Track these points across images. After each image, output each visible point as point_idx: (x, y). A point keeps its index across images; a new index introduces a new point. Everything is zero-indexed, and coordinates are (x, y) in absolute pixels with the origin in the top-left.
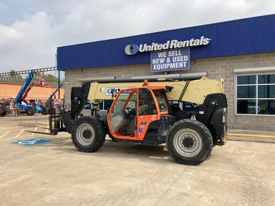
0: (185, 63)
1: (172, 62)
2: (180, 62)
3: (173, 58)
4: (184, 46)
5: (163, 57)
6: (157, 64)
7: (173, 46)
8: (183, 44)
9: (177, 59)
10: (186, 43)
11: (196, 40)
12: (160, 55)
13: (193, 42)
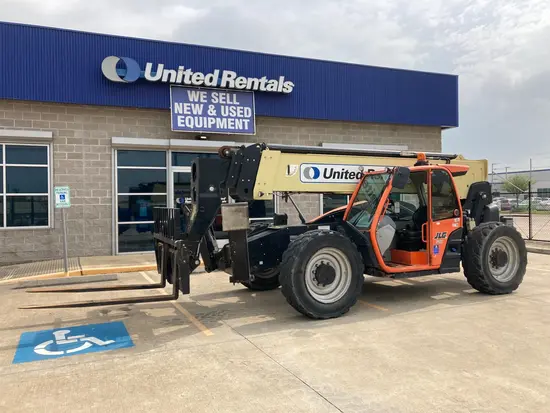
0: (246, 121)
1: (219, 115)
2: (236, 117)
3: (223, 107)
4: (249, 87)
5: (199, 102)
6: (186, 115)
7: (228, 83)
8: (247, 83)
9: (230, 112)
10: (253, 82)
11: (271, 81)
12: (193, 96)
13: (266, 85)
